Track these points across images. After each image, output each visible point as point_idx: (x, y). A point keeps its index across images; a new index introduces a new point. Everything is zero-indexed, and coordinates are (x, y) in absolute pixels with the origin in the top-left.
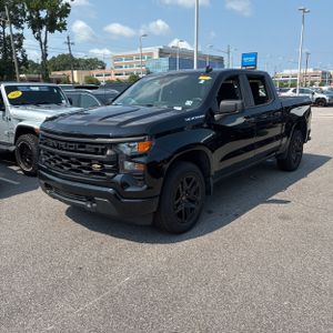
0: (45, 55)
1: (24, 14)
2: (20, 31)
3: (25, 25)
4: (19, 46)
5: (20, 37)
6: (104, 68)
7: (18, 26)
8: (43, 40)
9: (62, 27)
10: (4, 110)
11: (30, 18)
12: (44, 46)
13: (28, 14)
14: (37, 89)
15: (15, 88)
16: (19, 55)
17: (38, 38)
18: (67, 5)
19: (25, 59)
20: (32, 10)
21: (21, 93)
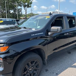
2: (21, 8)
3: (22, 6)
4: (21, 11)
9: (31, 7)
11: (24, 5)
12: (26, 11)
13: (23, 4)
16: (21, 13)
18: (32, 2)
19: (22, 14)
20: (24, 3)
21: (3, 21)
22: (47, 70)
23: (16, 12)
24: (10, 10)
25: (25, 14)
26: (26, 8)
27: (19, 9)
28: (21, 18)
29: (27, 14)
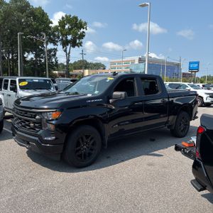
0: (68, 60)
1: (59, 38)
2: (56, 47)
3: (59, 43)
4: (55, 55)
5: (55, 50)
6: (104, 69)
7: (55, 44)
8: (68, 52)
9: (80, 44)
10: (16, 92)
11: (62, 39)
12: (68, 55)
13: (61, 37)
14: (37, 81)
15: (24, 80)
16: (54, 60)
17: (65, 51)
18: (83, 32)
19: (57, 62)
20: (63, 35)
21: (27, 83)
22: (108, 157)
23: (42, 58)
24: (27, 54)
25: (65, 64)
26: (68, 47)
27: (50, 51)
28: (54, 72)
29: (71, 64)
